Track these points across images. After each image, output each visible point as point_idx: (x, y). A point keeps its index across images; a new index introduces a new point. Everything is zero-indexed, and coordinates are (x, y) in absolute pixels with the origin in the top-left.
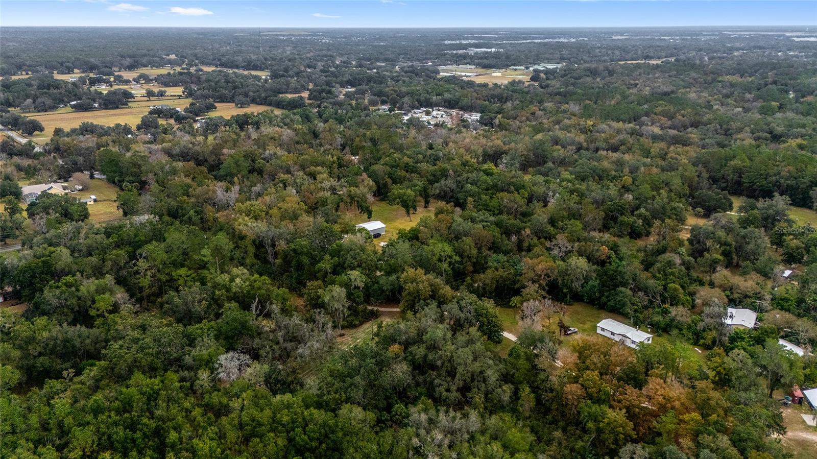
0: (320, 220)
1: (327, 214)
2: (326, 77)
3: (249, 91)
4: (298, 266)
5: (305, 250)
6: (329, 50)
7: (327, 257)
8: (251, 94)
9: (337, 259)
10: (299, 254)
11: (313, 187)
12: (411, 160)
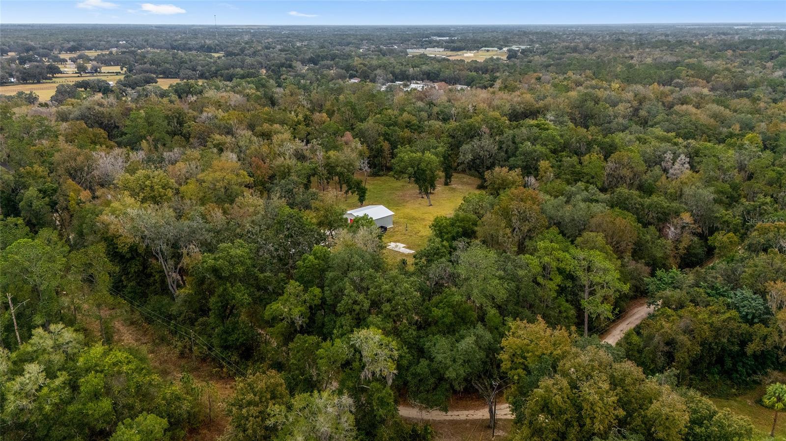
0: (278, 201)
1: (290, 191)
2: (286, 55)
3: (198, 64)
4: (225, 307)
5: (240, 269)
6: (288, 37)
7: (293, 287)
8: (199, 68)
9: (317, 291)
10: (227, 279)
11: (265, 150)
12: (414, 118)
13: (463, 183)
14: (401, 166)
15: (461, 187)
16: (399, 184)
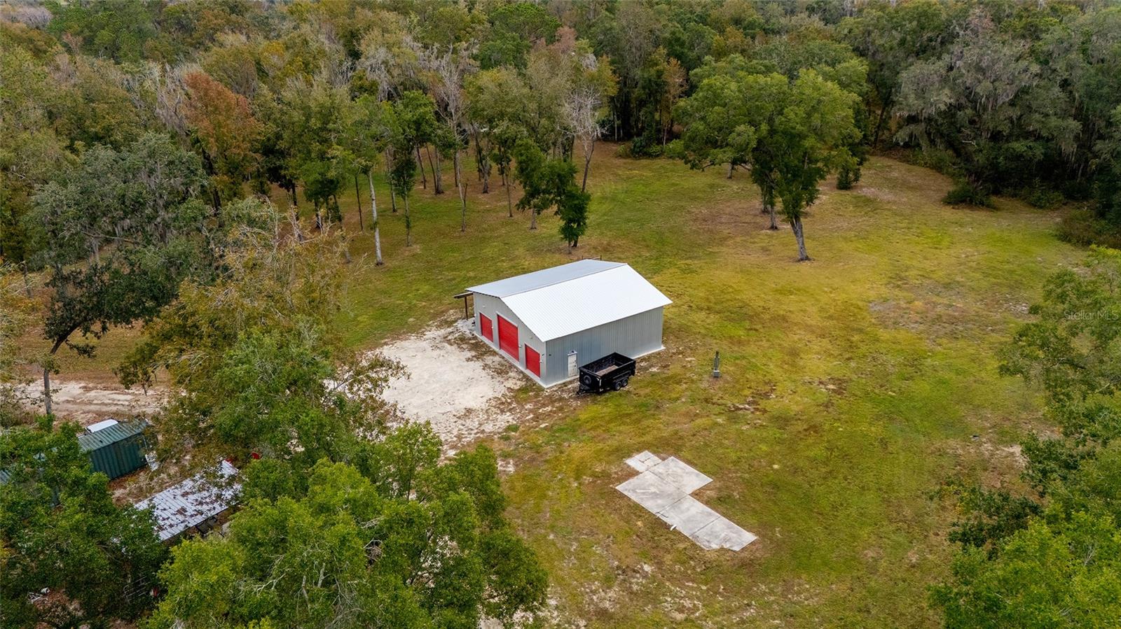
13: (894, 185)
14: (710, 118)
15: (891, 197)
16: (699, 180)
